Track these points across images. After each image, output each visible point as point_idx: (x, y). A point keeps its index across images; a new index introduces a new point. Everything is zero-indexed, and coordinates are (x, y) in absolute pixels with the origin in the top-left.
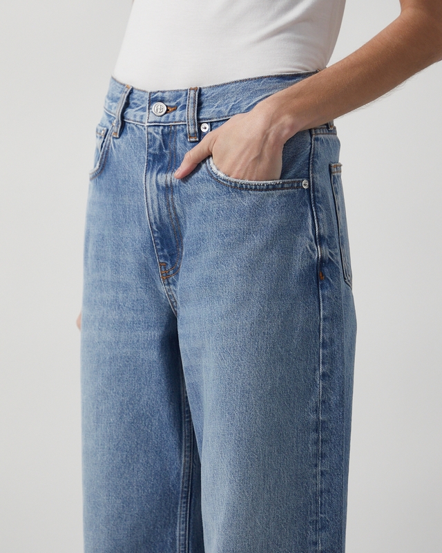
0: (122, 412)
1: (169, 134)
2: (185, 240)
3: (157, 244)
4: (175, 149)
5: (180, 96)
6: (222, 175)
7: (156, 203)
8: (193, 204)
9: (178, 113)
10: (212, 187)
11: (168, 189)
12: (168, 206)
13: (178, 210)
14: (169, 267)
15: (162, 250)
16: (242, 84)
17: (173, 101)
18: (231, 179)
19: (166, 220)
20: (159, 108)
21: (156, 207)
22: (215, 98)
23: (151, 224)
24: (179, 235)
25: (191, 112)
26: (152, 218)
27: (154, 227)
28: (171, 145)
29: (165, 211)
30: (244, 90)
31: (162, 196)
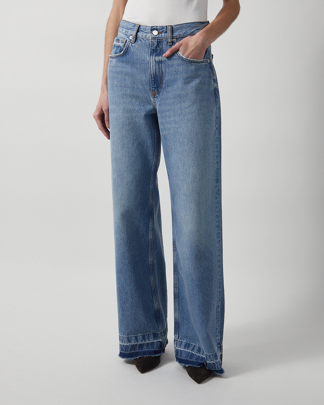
0: (133, 143)
1: (159, 42)
2: (164, 81)
3: (152, 83)
4: (162, 48)
5: (164, 28)
6: (185, 57)
7: (154, 67)
8: (170, 68)
9: (163, 34)
10: (180, 62)
11: (160, 62)
12: (159, 68)
13: (163, 70)
14: (156, 91)
15: (154, 85)
16: (188, 25)
17: (161, 30)
18: (189, 59)
19: (158, 74)
20: (155, 33)
21: (154, 68)
22: (178, 29)
23: (151, 75)
24: (162, 80)
25: (169, 34)
26: (152, 73)
27: (152, 76)
28: (161, 46)
29: (157, 70)
30: (189, 27)
31: (157, 65)
